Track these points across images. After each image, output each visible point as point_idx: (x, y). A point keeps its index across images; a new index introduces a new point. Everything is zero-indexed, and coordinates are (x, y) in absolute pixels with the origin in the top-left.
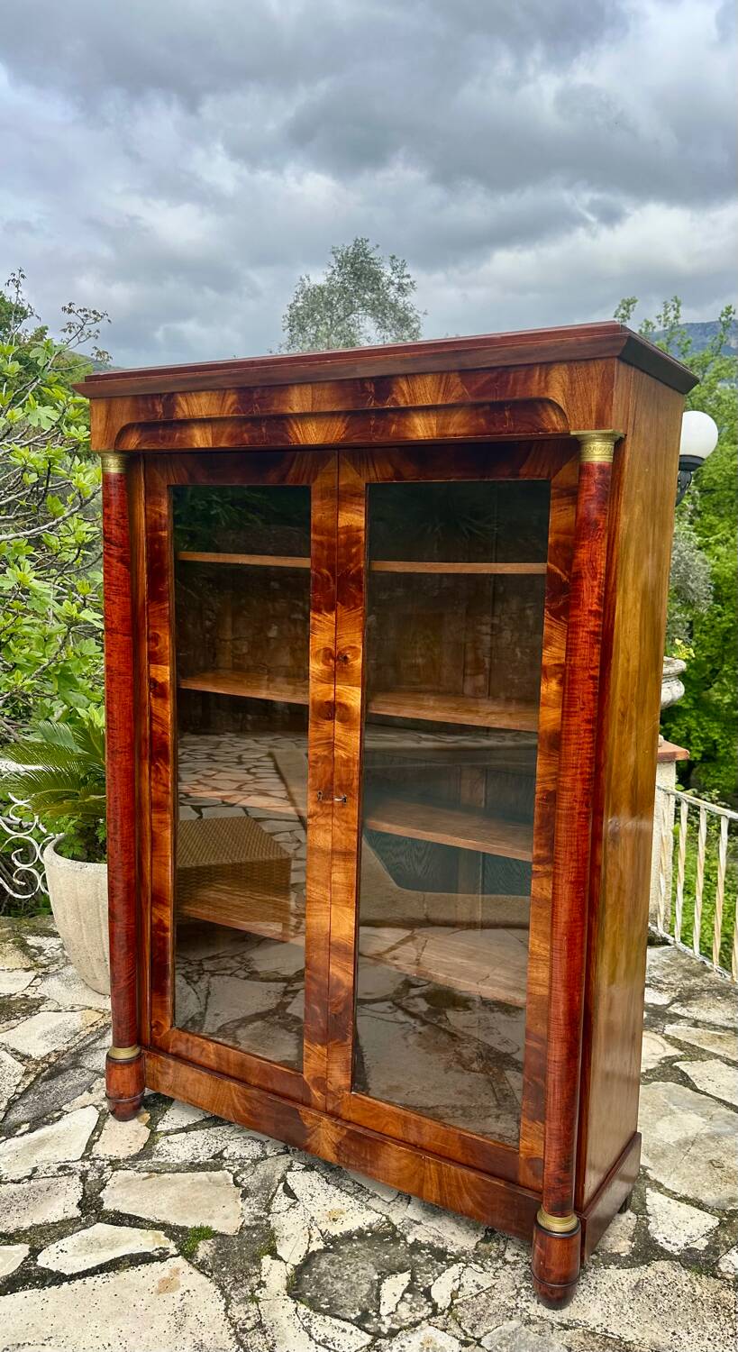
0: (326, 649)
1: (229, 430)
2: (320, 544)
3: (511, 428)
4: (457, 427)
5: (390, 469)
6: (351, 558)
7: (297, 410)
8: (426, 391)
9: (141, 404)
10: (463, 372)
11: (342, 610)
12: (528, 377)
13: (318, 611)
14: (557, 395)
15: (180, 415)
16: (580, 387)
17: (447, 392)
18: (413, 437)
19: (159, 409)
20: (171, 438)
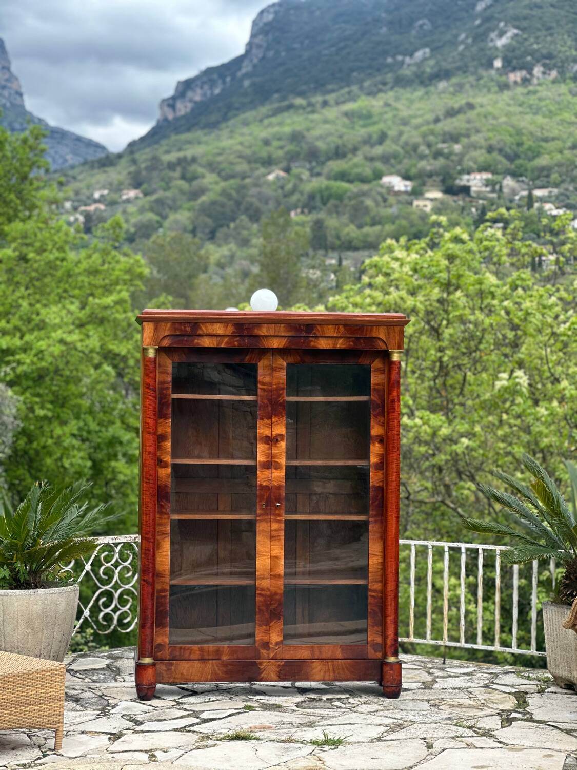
0: (267, 437)
1: (226, 340)
2: (263, 389)
3: (362, 346)
4: (340, 344)
5: (299, 358)
6: (279, 396)
7: (266, 334)
8: (330, 331)
9: (177, 326)
10: (345, 326)
11: (274, 419)
12: (371, 330)
13: (262, 419)
14: (382, 336)
15: (200, 332)
16: (392, 335)
17: (338, 332)
18: (321, 347)
19: (188, 329)
20: (192, 341)
